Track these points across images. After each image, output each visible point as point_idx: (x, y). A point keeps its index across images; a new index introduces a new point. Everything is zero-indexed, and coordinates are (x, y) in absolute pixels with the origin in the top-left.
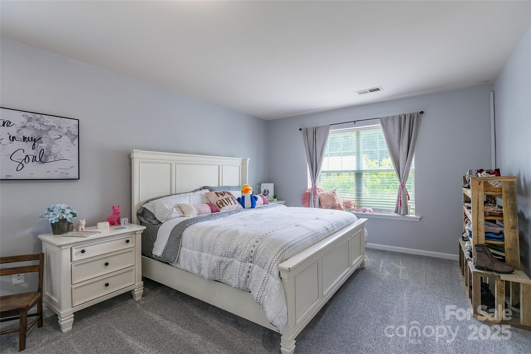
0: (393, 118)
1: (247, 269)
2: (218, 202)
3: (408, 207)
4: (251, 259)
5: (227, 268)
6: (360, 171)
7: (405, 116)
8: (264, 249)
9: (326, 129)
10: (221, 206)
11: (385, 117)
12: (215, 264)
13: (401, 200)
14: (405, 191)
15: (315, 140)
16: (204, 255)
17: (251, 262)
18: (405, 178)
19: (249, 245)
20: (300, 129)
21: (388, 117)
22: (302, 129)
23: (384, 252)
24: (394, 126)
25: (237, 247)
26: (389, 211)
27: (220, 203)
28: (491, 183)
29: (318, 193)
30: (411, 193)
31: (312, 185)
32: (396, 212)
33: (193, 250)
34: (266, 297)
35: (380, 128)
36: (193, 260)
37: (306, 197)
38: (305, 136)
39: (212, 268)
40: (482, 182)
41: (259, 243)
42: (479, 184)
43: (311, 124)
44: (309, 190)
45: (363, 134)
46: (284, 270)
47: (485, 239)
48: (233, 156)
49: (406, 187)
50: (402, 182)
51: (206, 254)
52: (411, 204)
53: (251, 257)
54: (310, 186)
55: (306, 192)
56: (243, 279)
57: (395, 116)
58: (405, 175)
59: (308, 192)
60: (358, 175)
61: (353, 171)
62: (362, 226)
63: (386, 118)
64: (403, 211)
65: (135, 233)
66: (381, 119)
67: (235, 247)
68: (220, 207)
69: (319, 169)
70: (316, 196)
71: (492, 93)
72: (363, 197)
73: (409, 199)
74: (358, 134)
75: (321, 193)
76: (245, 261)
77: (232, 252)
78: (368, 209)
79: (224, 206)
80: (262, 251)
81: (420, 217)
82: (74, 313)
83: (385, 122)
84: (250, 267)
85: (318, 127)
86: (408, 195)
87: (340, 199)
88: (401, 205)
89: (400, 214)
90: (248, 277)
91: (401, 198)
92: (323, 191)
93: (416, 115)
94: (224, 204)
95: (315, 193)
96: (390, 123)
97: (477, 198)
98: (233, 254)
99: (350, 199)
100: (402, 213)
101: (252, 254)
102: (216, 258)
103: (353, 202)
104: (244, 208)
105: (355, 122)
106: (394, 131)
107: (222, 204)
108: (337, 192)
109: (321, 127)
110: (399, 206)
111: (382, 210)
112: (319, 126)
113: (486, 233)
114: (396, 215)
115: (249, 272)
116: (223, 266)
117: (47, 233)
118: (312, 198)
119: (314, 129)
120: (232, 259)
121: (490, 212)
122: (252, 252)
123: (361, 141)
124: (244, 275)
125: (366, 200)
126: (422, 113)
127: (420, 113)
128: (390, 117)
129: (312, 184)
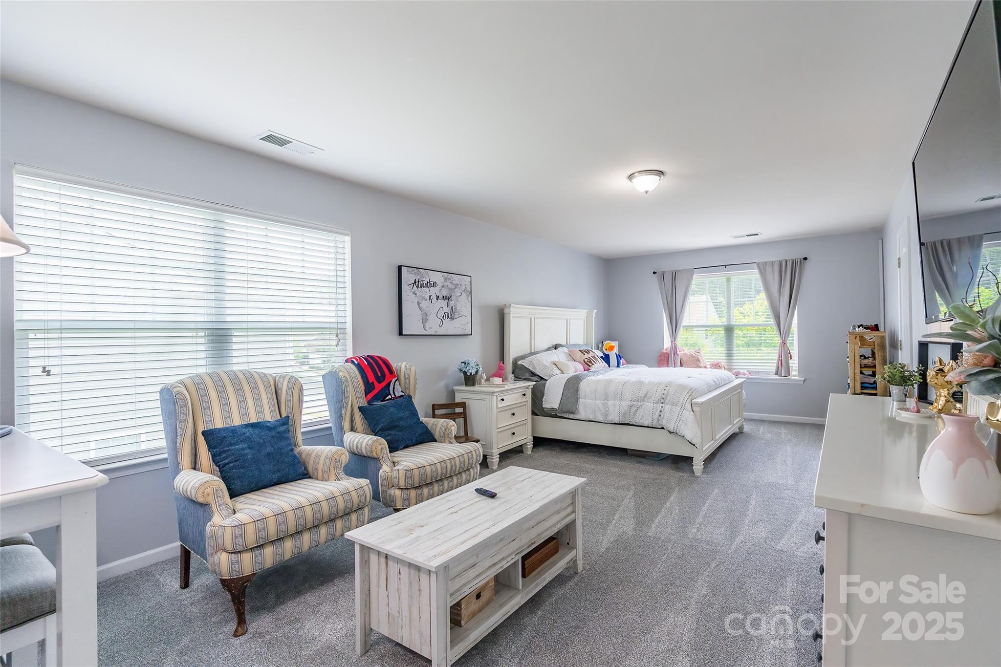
0: (773, 263)
1: (660, 408)
2: (586, 360)
3: (790, 368)
4: (662, 401)
5: (638, 411)
6: (732, 325)
7: (786, 262)
8: (675, 391)
9: (690, 272)
10: (591, 365)
11: (763, 262)
12: (626, 408)
13: (782, 360)
14: (786, 349)
15: (674, 287)
16: (610, 403)
17: (662, 403)
18: (787, 334)
19: (659, 390)
20: (654, 273)
21: (766, 262)
22: (656, 273)
23: (762, 421)
24: (773, 272)
25: (648, 392)
26: (768, 373)
27: (588, 361)
28: (867, 337)
29: (679, 353)
30: (795, 352)
31: (672, 344)
32: (777, 374)
33: (596, 400)
34: (682, 426)
35: (756, 274)
36: (597, 409)
37: (663, 358)
38: (661, 281)
39: (623, 411)
40: (858, 337)
41: (669, 387)
42: (855, 338)
43: (668, 266)
44: (666, 350)
45: (735, 280)
46: (697, 404)
47: (861, 389)
48: (574, 307)
49: (788, 345)
50: (783, 338)
51: (613, 402)
52: (794, 364)
53: (663, 399)
54: (667, 344)
55: (663, 352)
56: (656, 417)
57: (775, 261)
58: (786, 331)
59: (665, 351)
60: (729, 330)
61: (721, 326)
62: (740, 386)
63: (765, 263)
64: (785, 372)
65: (527, 387)
66: (758, 264)
67: (645, 392)
68: (589, 366)
69: (681, 323)
70: (677, 356)
71: (881, 240)
72: (735, 358)
73: (791, 358)
74: (728, 280)
75: (682, 352)
76: (657, 403)
77: (643, 397)
78: (742, 371)
79: (593, 364)
80: (673, 393)
81: (803, 379)
82: (500, 454)
83: (763, 268)
84: (662, 407)
85: (678, 271)
86: (790, 353)
87: (706, 360)
88: (782, 366)
89: (781, 375)
90: (660, 415)
91: (781, 357)
92: (683, 351)
93: (799, 261)
94: (593, 362)
95: (675, 353)
96: (769, 269)
97: (853, 351)
98: (645, 398)
99: (720, 361)
100: (783, 375)
101: (664, 396)
102: (625, 404)
103: (722, 363)
104: (609, 367)
105: (726, 265)
106: (774, 278)
107: (591, 362)
108: (702, 352)
109: (683, 270)
110: (780, 366)
111: (759, 372)
112: (680, 269)
113: (862, 383)
114: (776, 377)
115: (661, 411)
116: (634, 409)
117: (461, 384)
118: (672, 358)
119: (672, 273)
120: (642, 403)
121: (865, 364)
122: (664, 394)
123: (733, 290)
124: (657, 414)
125: (739, 361)
126: (805, 259)
127: (803, 259)
128: (769, 262)
129: (672, 342)
